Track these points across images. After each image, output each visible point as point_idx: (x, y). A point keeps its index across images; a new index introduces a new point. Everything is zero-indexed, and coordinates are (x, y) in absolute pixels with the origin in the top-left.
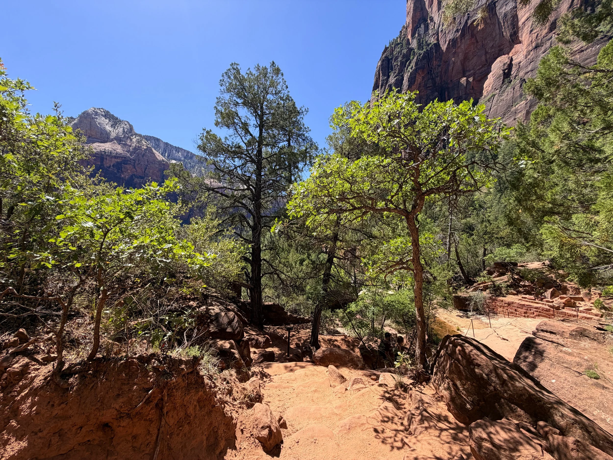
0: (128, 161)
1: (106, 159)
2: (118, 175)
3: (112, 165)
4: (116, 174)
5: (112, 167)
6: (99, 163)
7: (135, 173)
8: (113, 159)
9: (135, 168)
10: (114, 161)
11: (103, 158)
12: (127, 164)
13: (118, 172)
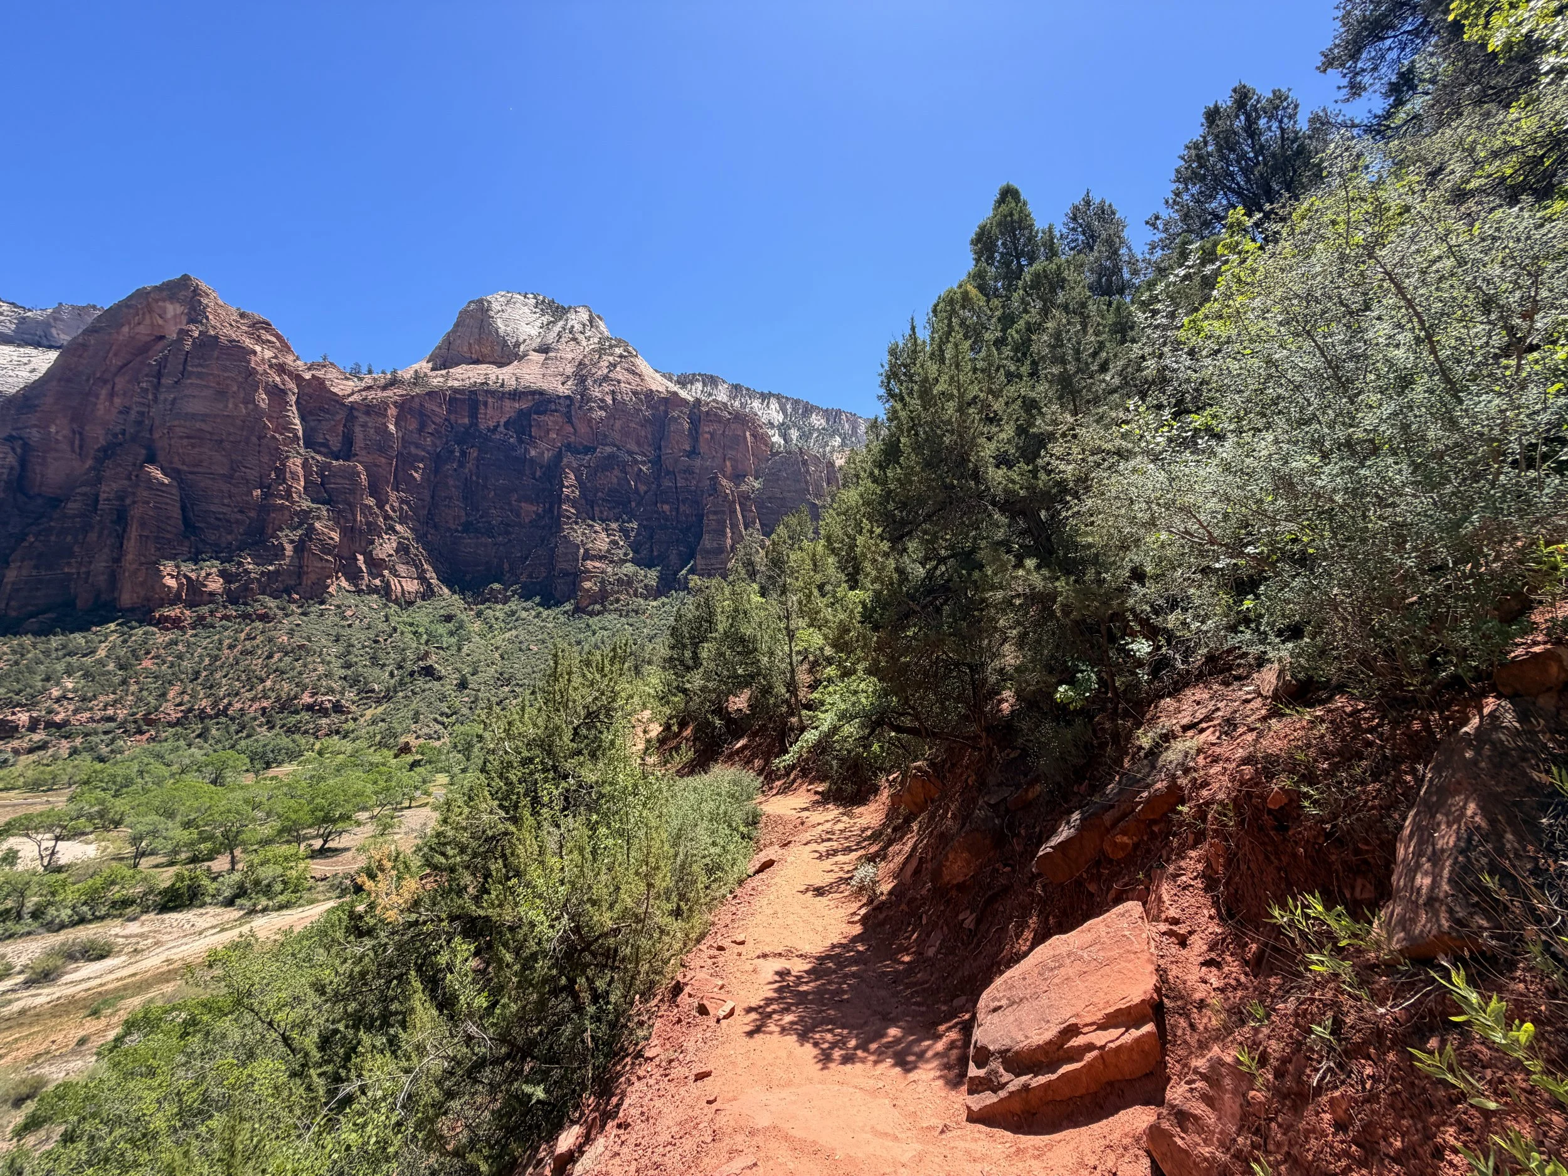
0: (550, 401)
1: (486, 404)
2: (520, 452)
3: (502, 421)
4: (513, 448)
5: (501, 429)
6: (466, 421)
7: (572, 439)
8: (507, 403)
9: (570, 422)
10: (511, 408)
11: (477, 402)
12: (544, 413)
13: (520, 441)
